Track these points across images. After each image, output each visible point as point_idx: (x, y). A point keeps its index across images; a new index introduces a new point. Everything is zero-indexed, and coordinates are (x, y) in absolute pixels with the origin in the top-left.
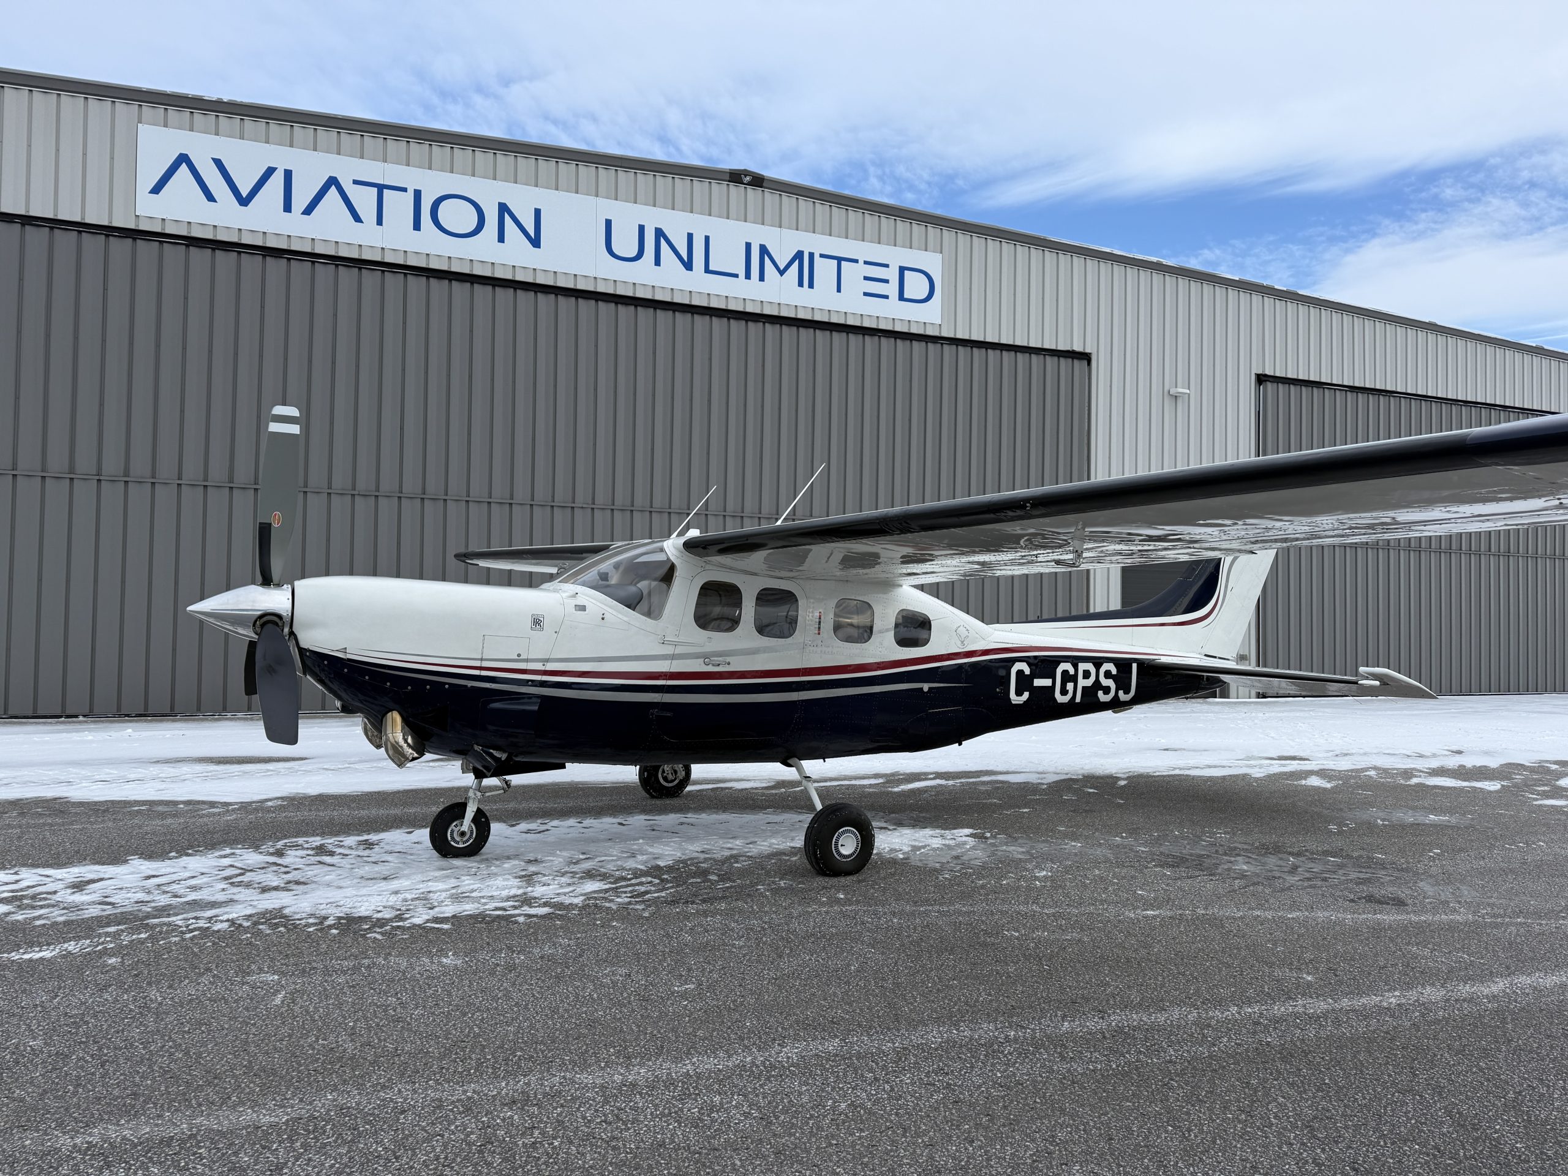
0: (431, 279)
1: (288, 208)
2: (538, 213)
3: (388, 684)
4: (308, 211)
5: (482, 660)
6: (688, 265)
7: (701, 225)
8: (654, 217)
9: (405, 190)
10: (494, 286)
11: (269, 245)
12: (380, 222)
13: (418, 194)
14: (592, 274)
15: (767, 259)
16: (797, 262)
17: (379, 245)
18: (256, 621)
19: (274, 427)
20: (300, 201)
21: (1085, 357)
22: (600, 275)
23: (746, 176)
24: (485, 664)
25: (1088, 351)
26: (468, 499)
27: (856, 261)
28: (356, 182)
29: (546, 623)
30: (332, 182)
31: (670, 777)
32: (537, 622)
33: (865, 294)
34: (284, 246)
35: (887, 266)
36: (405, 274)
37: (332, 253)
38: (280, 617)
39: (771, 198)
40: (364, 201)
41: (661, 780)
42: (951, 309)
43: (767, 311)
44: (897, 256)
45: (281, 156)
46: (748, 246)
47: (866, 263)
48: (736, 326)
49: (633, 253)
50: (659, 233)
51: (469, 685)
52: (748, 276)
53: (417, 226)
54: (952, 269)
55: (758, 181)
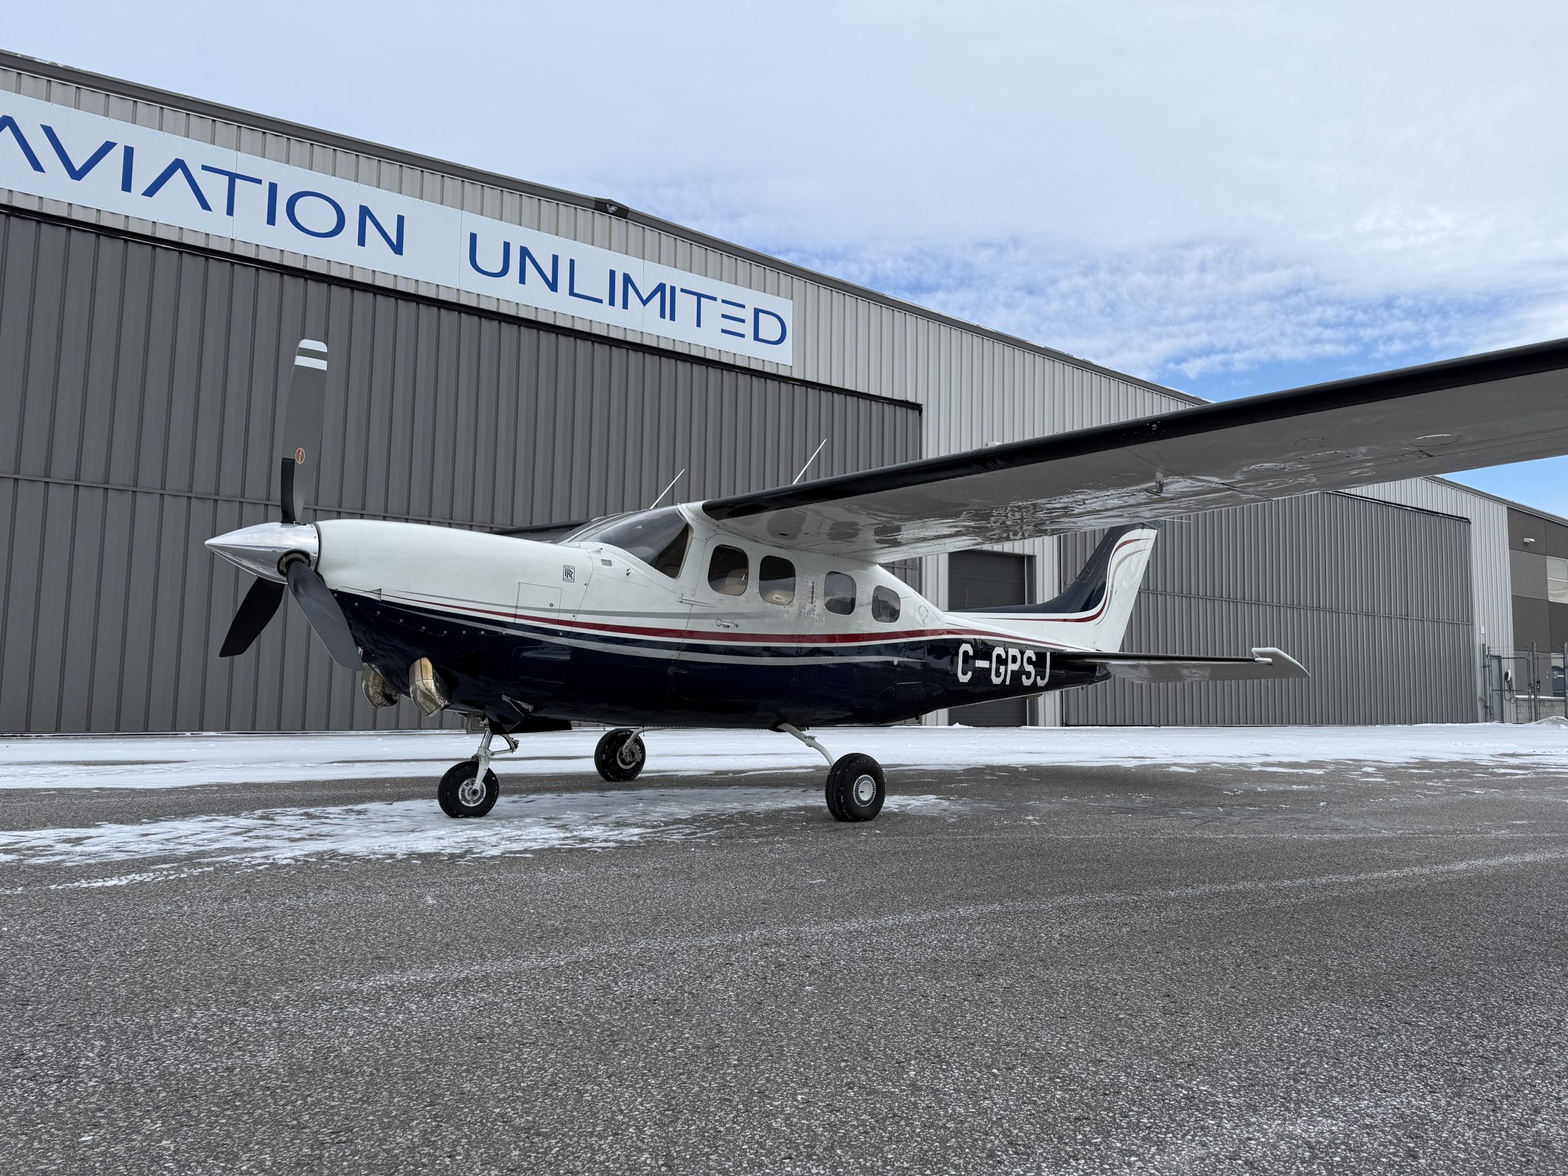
0: (285, 277)
1: (127, 186)
2: (401, 220)
3: (424, 628)
4: (150, 192)
5: (517, 607)
6: (553, 286)
7: (567, 248)
8: (520, 236)
9: (259, 182)
10: (353, 289)
11: (103, 223)
12: (230, 211)
13: (273, 188)
14: (456, 286)
15: (630, 288)
16: (659, 294)
17: (229, 236)
18: (282, 558)
19: (301, 361)
20: (142, 181)
21: (917, 407)
22: (463, 288)
23: (611, 206)
24: (520, 612)
25: (919, 402)
26: (316, 507)
27: (715, 299)
28: (204, 168)
29: (577, 575)
30: (178, 164)
31: (628, 759)
32: (569, 573)
33: (723, 331)
34: (121, 227)
35: (743, 306)
36: (257, 269)
37: (175, 238)
38: (306, 554)
39: (634, 230)
40: (215, 188)
41: (620, 763)
42: (801, 351)
43: (630, 338)
44: (753, 298)
45: (123, 133)
46: (612, 274)
47: (723, 301)
48: (600, 350)
49: (498, 268)
50: (525, 252)
51: (504, 633)
52: (612, 303)
53: (271, 220)
54: (801, 315)
55: (622, 212)
